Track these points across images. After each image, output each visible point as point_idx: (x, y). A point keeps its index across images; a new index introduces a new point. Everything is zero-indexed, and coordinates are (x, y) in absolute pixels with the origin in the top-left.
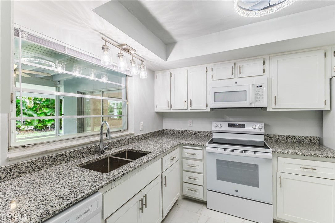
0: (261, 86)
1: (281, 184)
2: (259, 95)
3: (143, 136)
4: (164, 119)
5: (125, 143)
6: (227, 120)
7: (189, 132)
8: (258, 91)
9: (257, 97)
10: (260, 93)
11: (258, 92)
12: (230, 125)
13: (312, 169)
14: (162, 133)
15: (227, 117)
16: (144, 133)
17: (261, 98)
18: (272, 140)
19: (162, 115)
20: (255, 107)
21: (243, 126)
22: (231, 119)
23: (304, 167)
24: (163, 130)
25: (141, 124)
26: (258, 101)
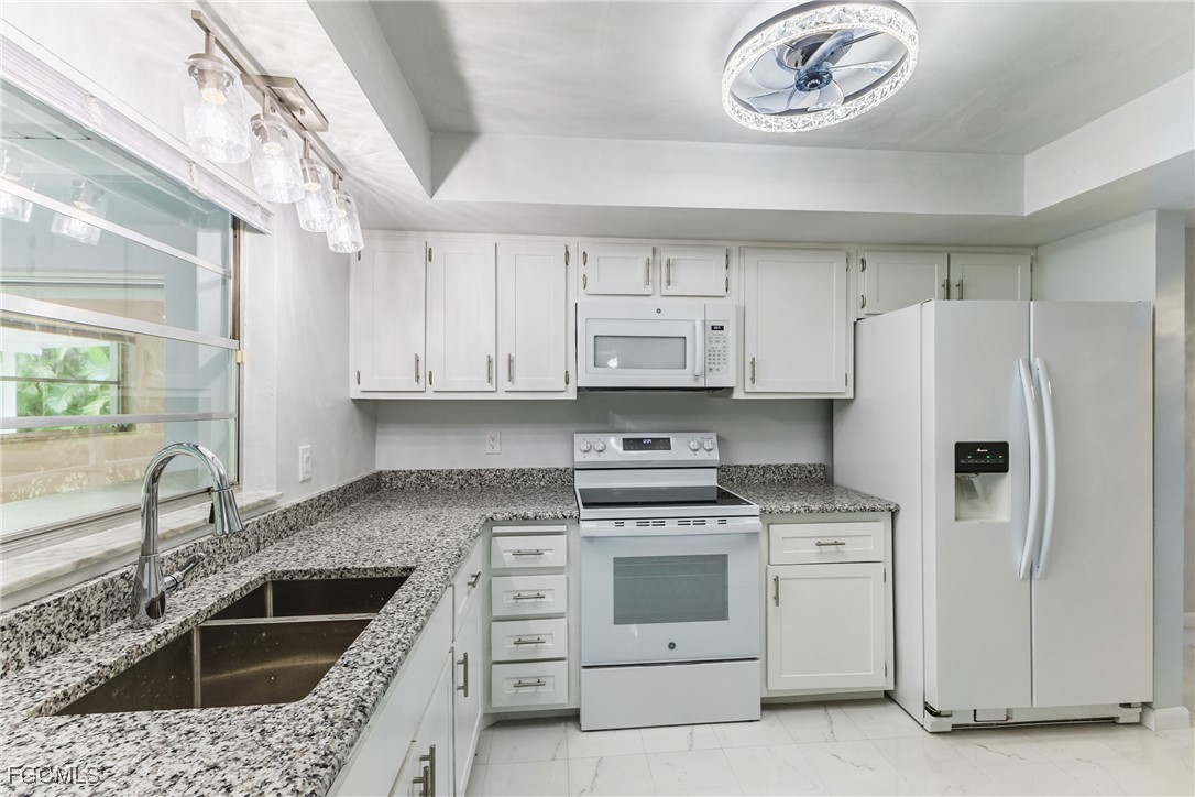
0: (722, 328)
1: (776, 598)
2: (717, 353)
3: (311, 506)
4: (378, 430)
5: (244, 546)
6: (617, 426)
7: (487, 476)
8: (714, 340)
9: (712, 357)
10: (719, 346)
11: (714, 345)
12: (630, 444)
13: (836, 544)
14: (374, 489)
15: (617, 417)
16: (315, 494)
17: (721, 361)
18: (732, 480)
19: (375, 413)
20: (708, 386)
21: (664, 444)
22: (629, 425)
23: (823, 541)
24: (379, 474)
25: (304, 451)
26: (714, 370)
